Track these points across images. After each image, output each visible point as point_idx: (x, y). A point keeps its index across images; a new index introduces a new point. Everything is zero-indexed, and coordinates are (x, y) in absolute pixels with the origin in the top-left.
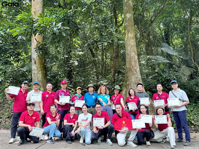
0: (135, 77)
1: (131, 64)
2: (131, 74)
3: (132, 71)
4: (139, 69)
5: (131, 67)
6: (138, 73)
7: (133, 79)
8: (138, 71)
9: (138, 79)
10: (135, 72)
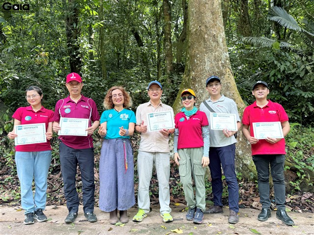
0: (213, 58)
1: (201, 21)
2: (202, 48)
3: (205, 41)
4: (223, 34)
5: (203, 28)
6: (221, 44)
7: (208, 63)
8: (221, 40)
9: (220, 62)
10: (214, 44)
